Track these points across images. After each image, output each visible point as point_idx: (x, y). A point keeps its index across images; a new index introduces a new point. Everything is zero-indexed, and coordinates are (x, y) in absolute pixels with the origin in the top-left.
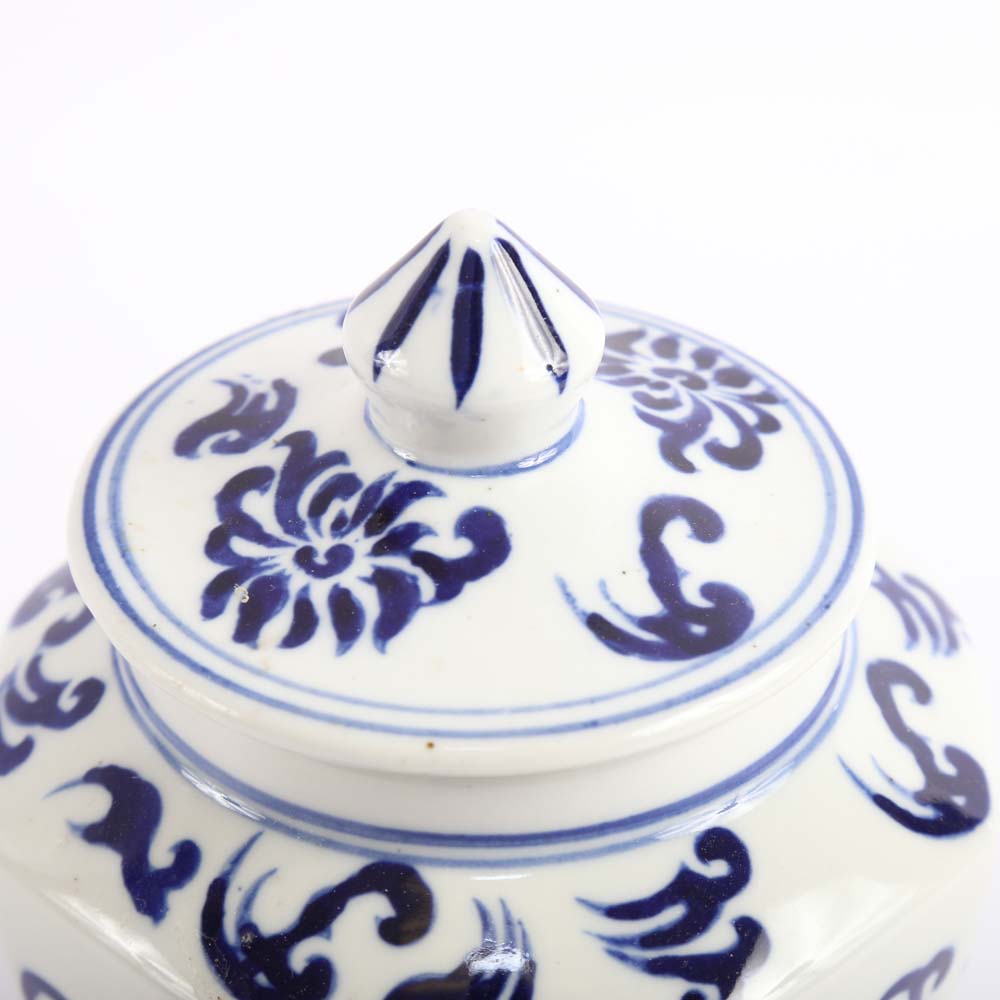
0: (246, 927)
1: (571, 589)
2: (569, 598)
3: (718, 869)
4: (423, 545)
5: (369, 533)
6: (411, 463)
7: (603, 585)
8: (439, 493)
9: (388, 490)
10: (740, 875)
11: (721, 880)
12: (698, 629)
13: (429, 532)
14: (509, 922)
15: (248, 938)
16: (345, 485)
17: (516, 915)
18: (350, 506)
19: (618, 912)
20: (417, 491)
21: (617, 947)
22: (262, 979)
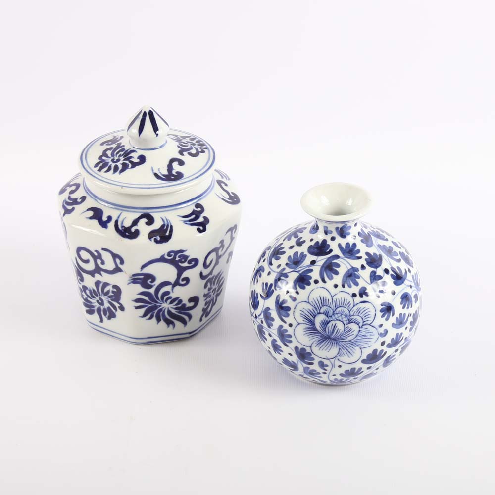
0: (123, 227)
1: (154, 169)
2: (153, 170)
3: (199, 209)
4: (131, 160)
5: (124, 157)
6: (134, 147)
7: (159, 169)
8: (136, 152)
9: (129, 151)
10: (203, 210)
11: (200, 211)
12: (172, 177)
13: (133, 158)
14: (167, 220)
15: (123, 228)
16: (123, 150)
17: (168, 219)
18: (122, 153)
19: (184, 217)
20: (133, 151)
21: (185, 222)
22: (127, 234)
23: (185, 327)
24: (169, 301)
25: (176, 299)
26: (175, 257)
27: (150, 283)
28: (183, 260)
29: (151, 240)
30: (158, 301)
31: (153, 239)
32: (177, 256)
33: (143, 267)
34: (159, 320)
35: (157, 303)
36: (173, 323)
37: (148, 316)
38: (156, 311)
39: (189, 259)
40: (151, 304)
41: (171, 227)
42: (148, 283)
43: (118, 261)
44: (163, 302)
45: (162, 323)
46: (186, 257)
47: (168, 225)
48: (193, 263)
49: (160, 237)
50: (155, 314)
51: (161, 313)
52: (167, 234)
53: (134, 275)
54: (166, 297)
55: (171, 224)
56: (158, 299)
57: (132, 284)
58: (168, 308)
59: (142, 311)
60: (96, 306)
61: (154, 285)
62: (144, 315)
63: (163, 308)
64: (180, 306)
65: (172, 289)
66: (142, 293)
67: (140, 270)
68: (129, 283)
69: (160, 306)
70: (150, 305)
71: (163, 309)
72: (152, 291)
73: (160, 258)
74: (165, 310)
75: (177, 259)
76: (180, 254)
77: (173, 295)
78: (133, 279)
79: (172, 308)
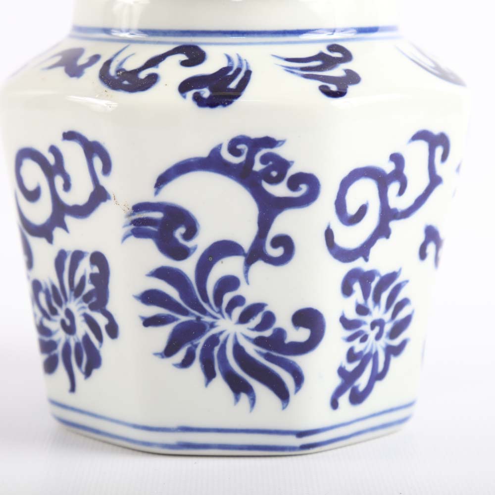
0: (120, 70)
3: (337, 55)
10: (348, 58)
11: (339, 58)
14: (240, 59)
15: (121, 72)
17: (243, 58)
21: (290, 69)
22: (126, 82)
23: (284, 408)
24: (237, 312)
25: (257, 308)
26: (250, 161)
27: (181, 241)
28: (274, 174)
29: (185, 97)
30: (205, 306)
31: (190, 94)
32: (258, 157)
33: (163, 180)
34: (209, 375)
35: (204, 312)
36: (249, 390)
37: (180, 355)
38: (201, 341)
39: (291, 172)
40: (185, 313)
41: (248, 73)
42: (176, 241)
43: (98, 163)
44: (220, 312)
45: (219, 383)
46: (283, 165)
47: (239, 70)
48: (304, 188)
49: (211, 90)
50: (198, 352)
51: (216, 350)
52: (233, 85)
53: (138, 208)
54: (227, 297)
55: (247, 66)
56: (206, 299)
57: (132, 239)
58: (236, 338)
59: (162, 334)
60: (59, 340)
61: (195, 249)
62: (169, 352)
63: (221, 333)
64: (268, 333)
65: (246, 272)
66: (161, 273)
67: (153, 190)
68: (126, 237)
69: (212, 326)
70: (183, 319)
71: (222, 338)
72: (188, 267)
73: (210, 157)
74: (225, 341)
75: (258, 166)
76: (264, 151)
77: (250, 293)
78: (134, 222)
79: (247, 338)
